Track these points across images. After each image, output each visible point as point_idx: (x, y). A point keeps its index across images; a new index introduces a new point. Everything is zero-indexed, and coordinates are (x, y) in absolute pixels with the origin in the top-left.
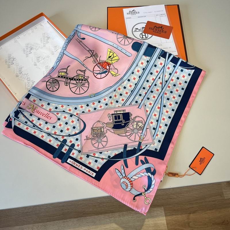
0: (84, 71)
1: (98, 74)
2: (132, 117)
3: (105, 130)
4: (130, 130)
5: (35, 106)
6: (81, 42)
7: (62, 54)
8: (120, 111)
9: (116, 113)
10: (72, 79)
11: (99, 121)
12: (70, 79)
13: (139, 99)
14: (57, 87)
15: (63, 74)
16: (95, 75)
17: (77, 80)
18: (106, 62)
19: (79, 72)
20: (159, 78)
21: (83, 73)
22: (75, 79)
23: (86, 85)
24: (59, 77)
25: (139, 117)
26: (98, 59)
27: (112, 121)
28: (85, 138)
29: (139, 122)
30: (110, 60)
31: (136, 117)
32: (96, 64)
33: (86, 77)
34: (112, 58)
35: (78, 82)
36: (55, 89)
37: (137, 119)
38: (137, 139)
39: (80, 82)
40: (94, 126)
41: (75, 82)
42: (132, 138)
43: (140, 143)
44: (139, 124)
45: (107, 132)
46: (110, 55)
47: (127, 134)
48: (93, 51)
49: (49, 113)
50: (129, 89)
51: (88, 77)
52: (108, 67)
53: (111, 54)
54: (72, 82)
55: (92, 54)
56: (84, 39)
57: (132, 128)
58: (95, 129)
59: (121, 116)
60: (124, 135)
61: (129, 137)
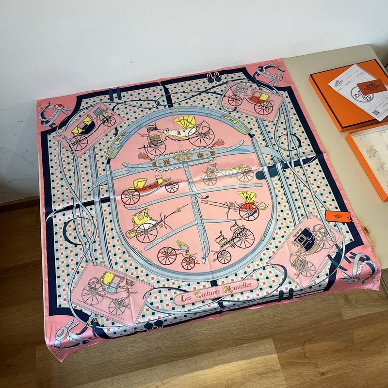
0: (236, 224)
1: (248, 217)
2: (311, 230)
3: (302, 257)
4: (320, 242)
5: (227, 285)
6: (208, 201)
7: (202, 224)
8: (298, 233)
9: (296, 237)
10: (233, 239)
11: (291, 255)
12: (231, 240)
13: (301, 211)
14: (229, 255)
15: (223, 242)
16: (247, 219)
17: (237, 235)
18: (248, 203)
19: (233, 229)
20: (299, 183)
21: (236, 227)
22: (236, 237)
23: (248, 233)
24: (222, 246)
25: (315, 226)
26: (236, 206)
27: (300, 246)
28: (296, 277)
29: (319, 229)
30: (249, 200)
31: (314, 228)
32: (238, 211)
33: (242, 228)
34: (250, 197)
35: (239, 236)
36: (229, 259)
37: (317, 228)
38: (332, 244)
39: (241, 234)
40: (292, 262)
41: (237, 239)
42: (327, 246)
43: (336, 245)
44: (321, 231)
45: (305, 258)
46: (246, 196)
47: (321, 246)
48: (226, 204)
49: (244, 282)
50: (287, 210)
51: (243, 225)
52: (254, 207)
53: (245, 194)
54: (235, 241)
55: (227, 207)
56: (207, 197)
57: (319, 239)
58: (295, 264)
59: (302, 236)
60: (320, 249)
61: (324, 247)
